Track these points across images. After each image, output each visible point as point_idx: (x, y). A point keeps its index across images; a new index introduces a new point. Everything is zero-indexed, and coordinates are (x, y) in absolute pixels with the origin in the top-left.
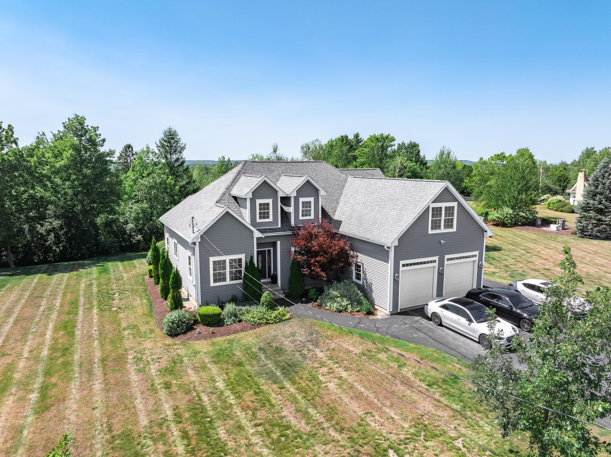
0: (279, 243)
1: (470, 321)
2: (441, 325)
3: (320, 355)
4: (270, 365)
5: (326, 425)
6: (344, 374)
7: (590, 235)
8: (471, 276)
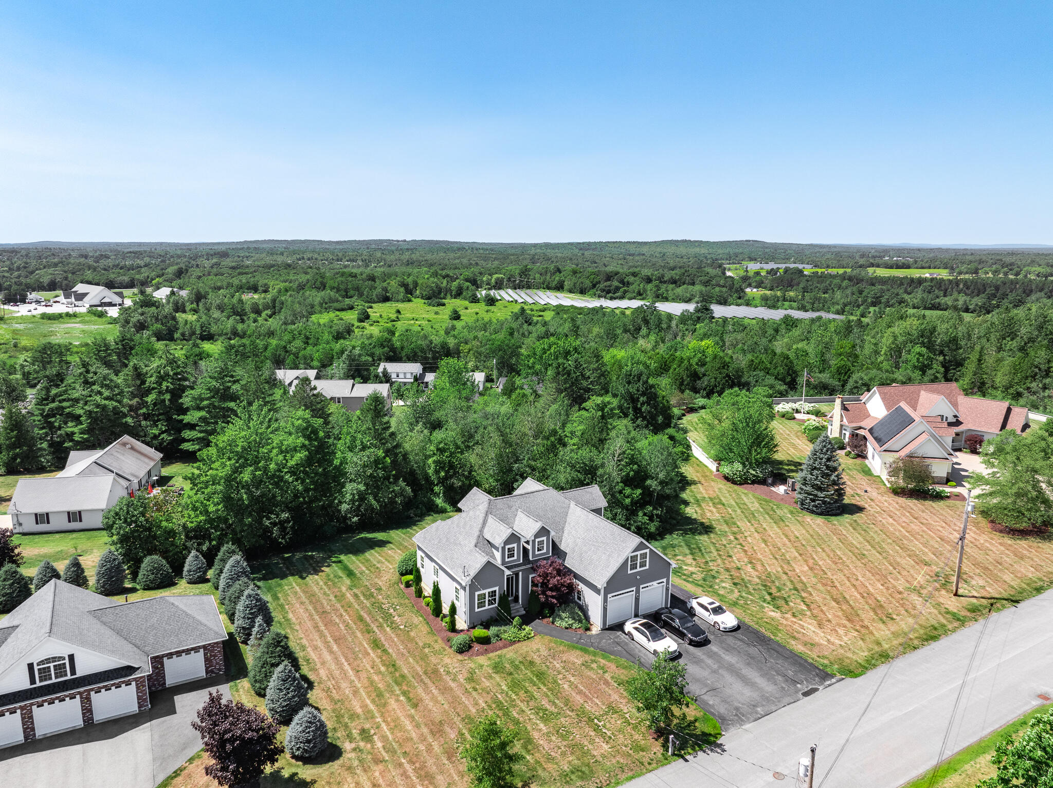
0: (520, 573)
1: (649, 640)
2: (633, 640)
3: (558, 666)
4: (529, 674)
5: (565, 708)
6: (572, 679)
7: (808, 509)
8: (661, 596)
